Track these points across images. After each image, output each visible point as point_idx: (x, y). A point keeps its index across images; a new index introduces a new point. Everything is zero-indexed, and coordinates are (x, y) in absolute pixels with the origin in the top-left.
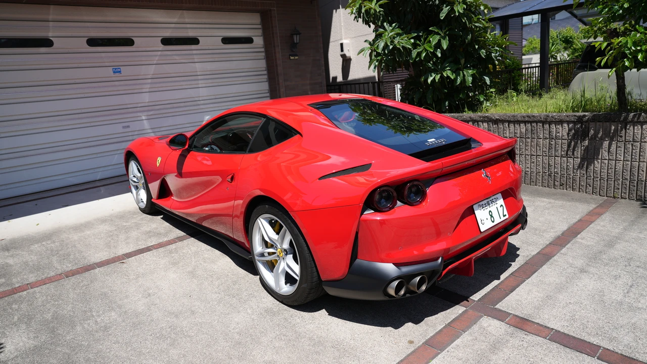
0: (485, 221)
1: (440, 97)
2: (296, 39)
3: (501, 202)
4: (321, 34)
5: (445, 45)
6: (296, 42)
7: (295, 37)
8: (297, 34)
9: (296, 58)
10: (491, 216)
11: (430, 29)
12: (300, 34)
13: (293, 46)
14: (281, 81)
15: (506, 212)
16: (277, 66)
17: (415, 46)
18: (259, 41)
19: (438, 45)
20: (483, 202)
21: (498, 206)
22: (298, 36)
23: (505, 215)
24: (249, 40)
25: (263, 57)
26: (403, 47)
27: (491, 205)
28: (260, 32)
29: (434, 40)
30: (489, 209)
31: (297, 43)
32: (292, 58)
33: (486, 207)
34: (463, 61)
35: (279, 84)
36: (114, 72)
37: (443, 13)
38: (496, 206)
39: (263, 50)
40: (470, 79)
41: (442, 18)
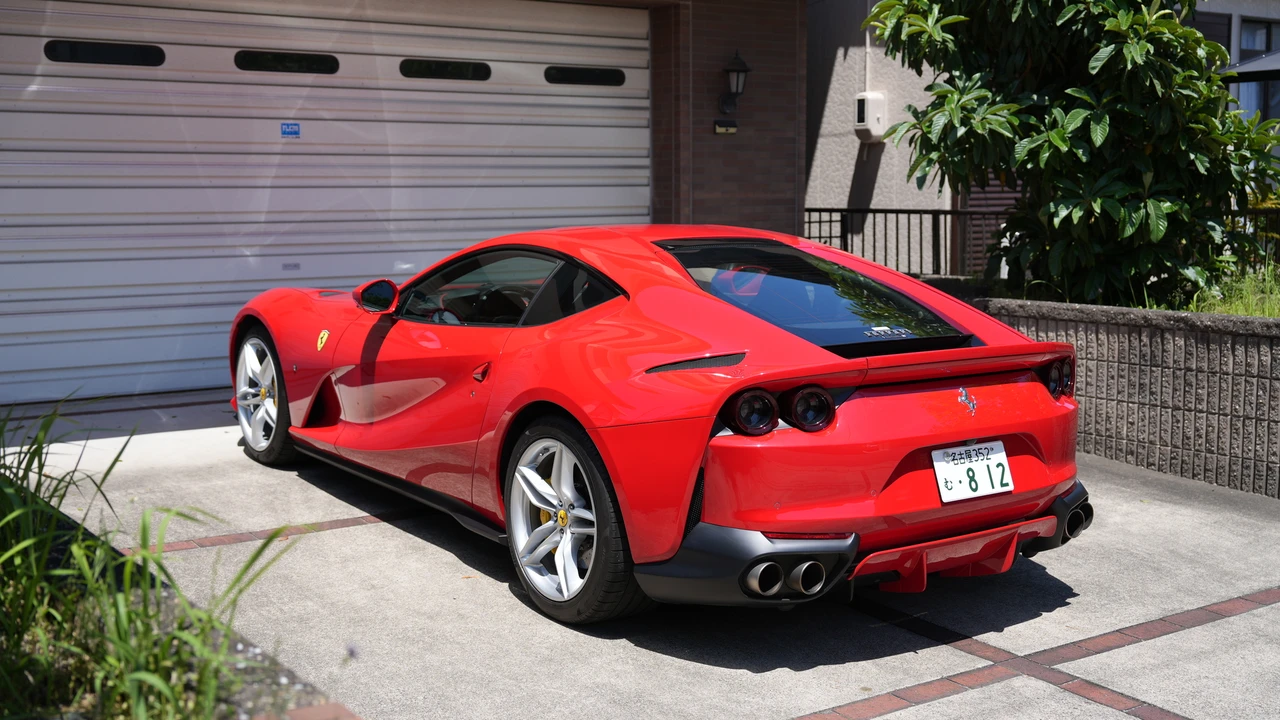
0: (956, 484)
1: (1083, 264)
2: (736, 82)
3: (1001, 457)
4: (803, 72)
5: (1099, 135)
6: (734, 89)
7: (733, 77)
8: (738, 72)
9: (732, 130)
10: (972, 479)
11: (1068, 91)
12: (746, 71)
13: (728, 98)
14: (684, 187)
15: (1008, 478)
16: (678, 147)
17: (1025, 131)
18: (638, 81)
19: (1082, 135)
20: (957, 450)
21: (993, 463)
22: (742, 76)
23: (1007, 485)
24: (611, 77)
25: (645, 122)
26: (992, 132)
27: (973, 459)
28: (644, 58)
29: (1074, 120)
30: (968, 465)
31: (737, 94)
32: (720, 130)
33: (962, 461)
34: (1148, 178)
35: (678, 195)
36: (284, 133)
37: (1097, 60)
38: (986, 462)
39: (646, 103)
40: (1163, 225)
41: (1094, 72)
